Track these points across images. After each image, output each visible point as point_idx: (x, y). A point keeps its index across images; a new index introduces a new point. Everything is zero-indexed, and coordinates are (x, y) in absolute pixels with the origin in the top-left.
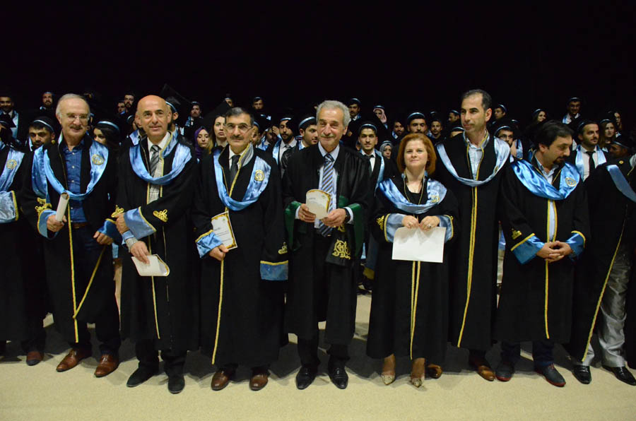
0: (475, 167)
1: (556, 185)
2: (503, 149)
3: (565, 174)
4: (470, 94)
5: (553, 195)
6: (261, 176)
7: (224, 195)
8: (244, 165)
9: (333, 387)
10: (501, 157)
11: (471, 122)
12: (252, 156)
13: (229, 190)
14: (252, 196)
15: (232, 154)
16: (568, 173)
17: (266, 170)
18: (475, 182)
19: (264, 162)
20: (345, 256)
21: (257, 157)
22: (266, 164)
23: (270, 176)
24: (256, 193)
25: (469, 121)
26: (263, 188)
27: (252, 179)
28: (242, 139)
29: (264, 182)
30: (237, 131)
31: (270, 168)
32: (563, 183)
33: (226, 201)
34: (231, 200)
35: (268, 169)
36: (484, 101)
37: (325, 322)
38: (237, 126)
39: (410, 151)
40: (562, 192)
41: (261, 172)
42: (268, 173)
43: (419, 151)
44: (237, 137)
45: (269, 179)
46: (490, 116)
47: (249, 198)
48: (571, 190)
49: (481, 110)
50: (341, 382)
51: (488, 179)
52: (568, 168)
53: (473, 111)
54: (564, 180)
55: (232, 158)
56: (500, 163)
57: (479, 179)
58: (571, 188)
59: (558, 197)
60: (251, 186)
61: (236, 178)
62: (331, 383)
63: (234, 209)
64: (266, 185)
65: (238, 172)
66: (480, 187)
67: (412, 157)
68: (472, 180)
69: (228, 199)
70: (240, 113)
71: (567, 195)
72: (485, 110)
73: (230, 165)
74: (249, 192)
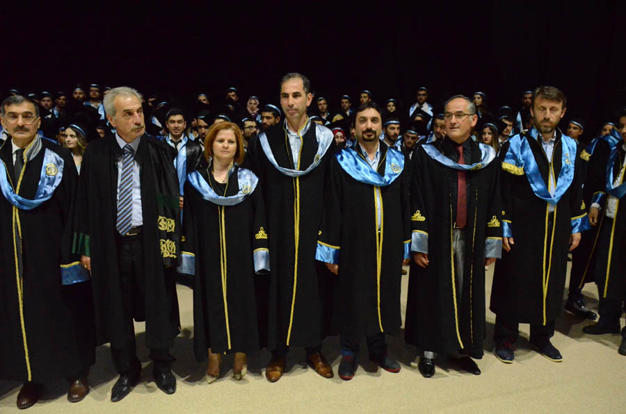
0: (296, 156)
1: (381, 171)
2: (325, 136)
3: (390, 160)
4: (290, 77)
5: (377, 181)
6: (53, 170)
7: (9, 193)
8: (31, 159)
9: (160, 393)
10: (323, 145)
11: (295, 106)
12: (40, 148)
13: (15, 188)
14: (45, 192)
15: (15, 148)
16: (394, 160)
17: (58, 163)
18: (297, 171)
19: (55, 154)
20: (168, 255)
21: (47, 149)
22: (58, 156)
23: (64, 169)
24: (50, 190)
25: (293, 106)
26: (57, 183)
27: (43, 174)
28: (27, 130)
29: (57, 176)
30: (20, 121)
31: (63, 161)
32: (388, 170)
33: (14, 200)
34: (20, 198)
35: (61, 161)
36: (305, 85)
37: (144, 322)
38: (20, 116)
39: (222, 141)
40: (387, 178)
41: (53, 166)
42: (62, 166)
43: (230, 142)
44: (21, 128)
45: (64, 173)
46: (311, 101)
47: (42, 196)
48: (396, 177)
49: (303, 94)
50: (169, 387)
51: (310, 168)
52: (394, 154)
53: (296, 95)
54: (390, 166)
55: (16, 152)
56: (321, 151)
57: (300, 169)
58: (396, 174)
59: (383, 183)
60: (43, 182)
61: (22, 174)
62: (158, 389)
63: (25, 208)
64: (60, 180)
65: (24, 167)
66: (301, 177)
67: (224, 147)
68: (293, 171)
69: (16, 198)
70: (22, 101)
71: (392, 180)
72: (307, 93)
73: (14, 159)
74: (42, 188)
